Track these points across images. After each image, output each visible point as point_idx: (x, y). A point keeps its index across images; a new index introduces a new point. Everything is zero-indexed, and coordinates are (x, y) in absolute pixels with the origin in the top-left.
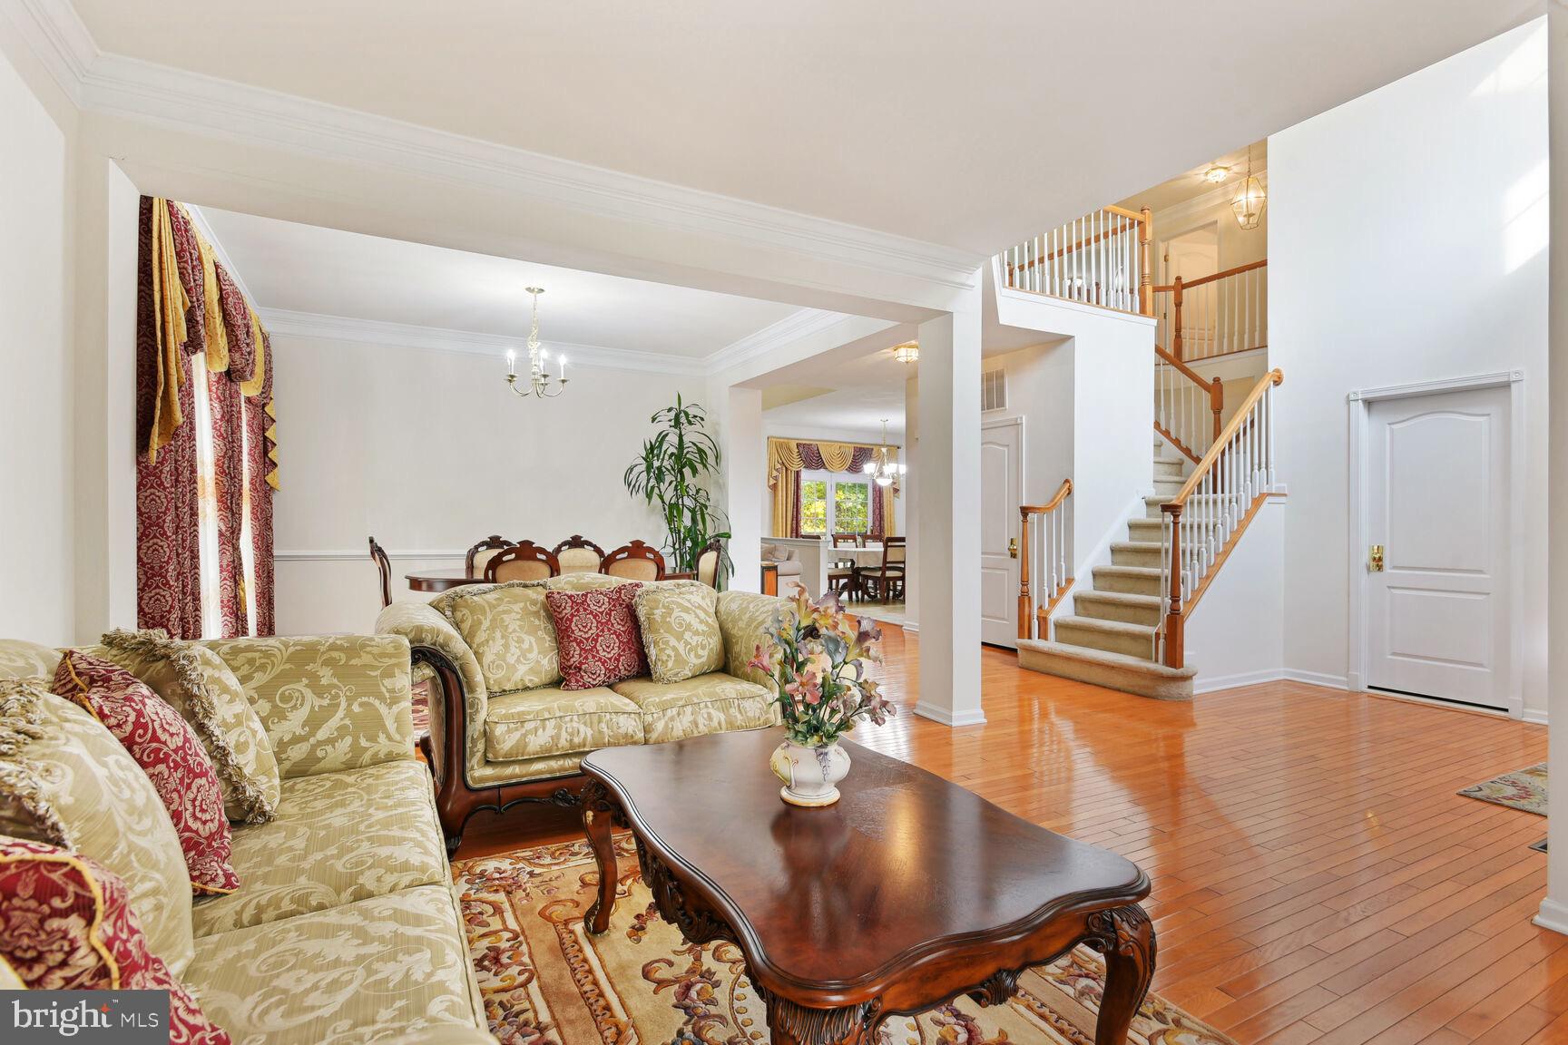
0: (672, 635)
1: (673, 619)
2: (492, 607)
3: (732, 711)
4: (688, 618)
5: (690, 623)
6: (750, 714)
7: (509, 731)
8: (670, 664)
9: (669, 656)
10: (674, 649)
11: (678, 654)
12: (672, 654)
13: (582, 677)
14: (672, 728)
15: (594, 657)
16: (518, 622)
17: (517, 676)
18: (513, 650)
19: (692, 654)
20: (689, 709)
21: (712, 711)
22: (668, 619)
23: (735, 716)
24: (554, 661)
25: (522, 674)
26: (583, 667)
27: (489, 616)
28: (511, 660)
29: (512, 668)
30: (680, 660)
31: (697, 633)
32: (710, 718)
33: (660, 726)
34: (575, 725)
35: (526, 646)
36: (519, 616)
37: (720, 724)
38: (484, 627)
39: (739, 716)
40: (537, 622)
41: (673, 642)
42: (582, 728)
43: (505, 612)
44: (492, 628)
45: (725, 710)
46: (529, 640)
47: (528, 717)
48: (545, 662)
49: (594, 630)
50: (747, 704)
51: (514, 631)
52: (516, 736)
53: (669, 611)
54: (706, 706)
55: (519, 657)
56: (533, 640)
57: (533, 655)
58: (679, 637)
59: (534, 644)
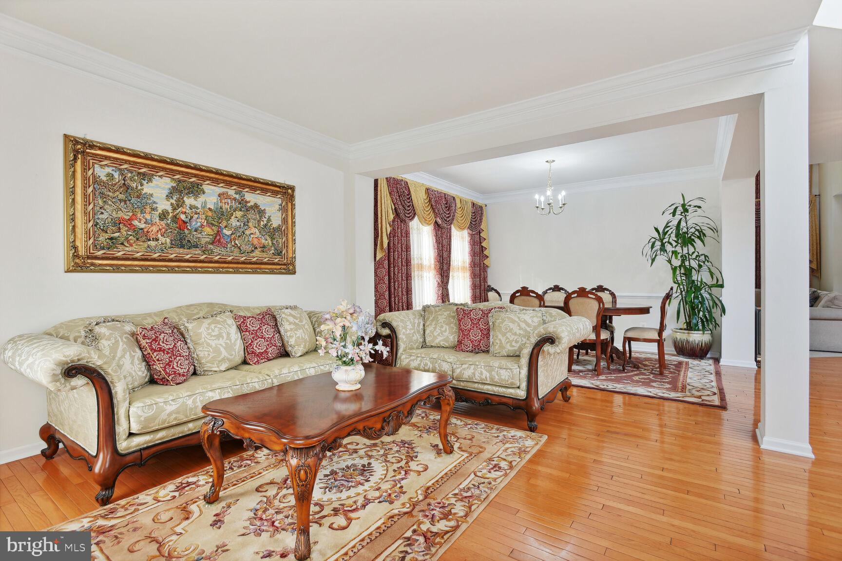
0: (501, 333)
1: (503, 325)
2: (436, 312)
3: (493, 373)
4: (511, 325)
5: (512, 328)
6: (503, 377)
7: (406, 358)
8: (497, 347)
9: (497, 343)
10: (500, 340)
11: (501, 343)
12: (499, 342)
13: (461, 346)
14: (463, 374)
15: (467, 338)
16: (444, 319)
17: (437, 341)
18: (437, 330)
19: (508, 344)
20: (473, 367)
21: (483, 371)
22: (501, 325)
23: (495, 376)
24: (456, 338)
25: (439, 340)
26: (463, 342)
27: (433, 316)
28: (436, 334)
29: (435, 337)
30: (501, 347)
31: (515, 334)
32: (481, 373)
33: (458, 371)
34: (427, 361)
35: (443, 329)
36: (445, 317)
37: (486, 377)
38: (430, 320)
39: (497, 377)
40: (452, 320)
41: (500, 336)
42: (429, 363)
43: (439, 314)
44: (432, 321)
45: (490, 372)
46: (446, 327)
47: (413, 355)
48: (451, 337)
49: (469, 326)
50: (503, 372)
51: (441, 322)
52: (408, 360)
53: (503, 321)
54: (481, 368)
55: (439, 333)
56: (447, 327)
57: (446, 334)
58: (504, 334)
59: (447, 329)
